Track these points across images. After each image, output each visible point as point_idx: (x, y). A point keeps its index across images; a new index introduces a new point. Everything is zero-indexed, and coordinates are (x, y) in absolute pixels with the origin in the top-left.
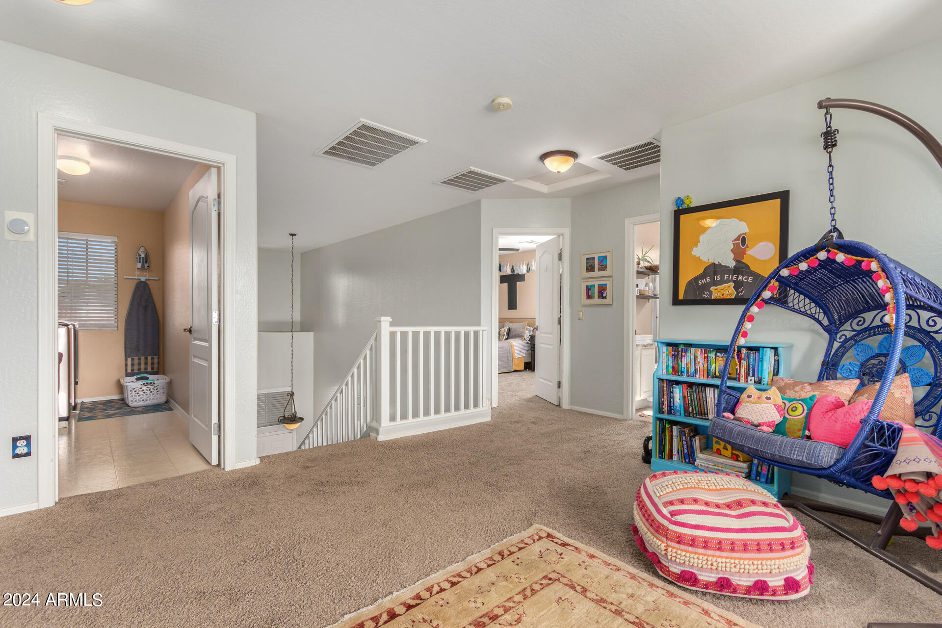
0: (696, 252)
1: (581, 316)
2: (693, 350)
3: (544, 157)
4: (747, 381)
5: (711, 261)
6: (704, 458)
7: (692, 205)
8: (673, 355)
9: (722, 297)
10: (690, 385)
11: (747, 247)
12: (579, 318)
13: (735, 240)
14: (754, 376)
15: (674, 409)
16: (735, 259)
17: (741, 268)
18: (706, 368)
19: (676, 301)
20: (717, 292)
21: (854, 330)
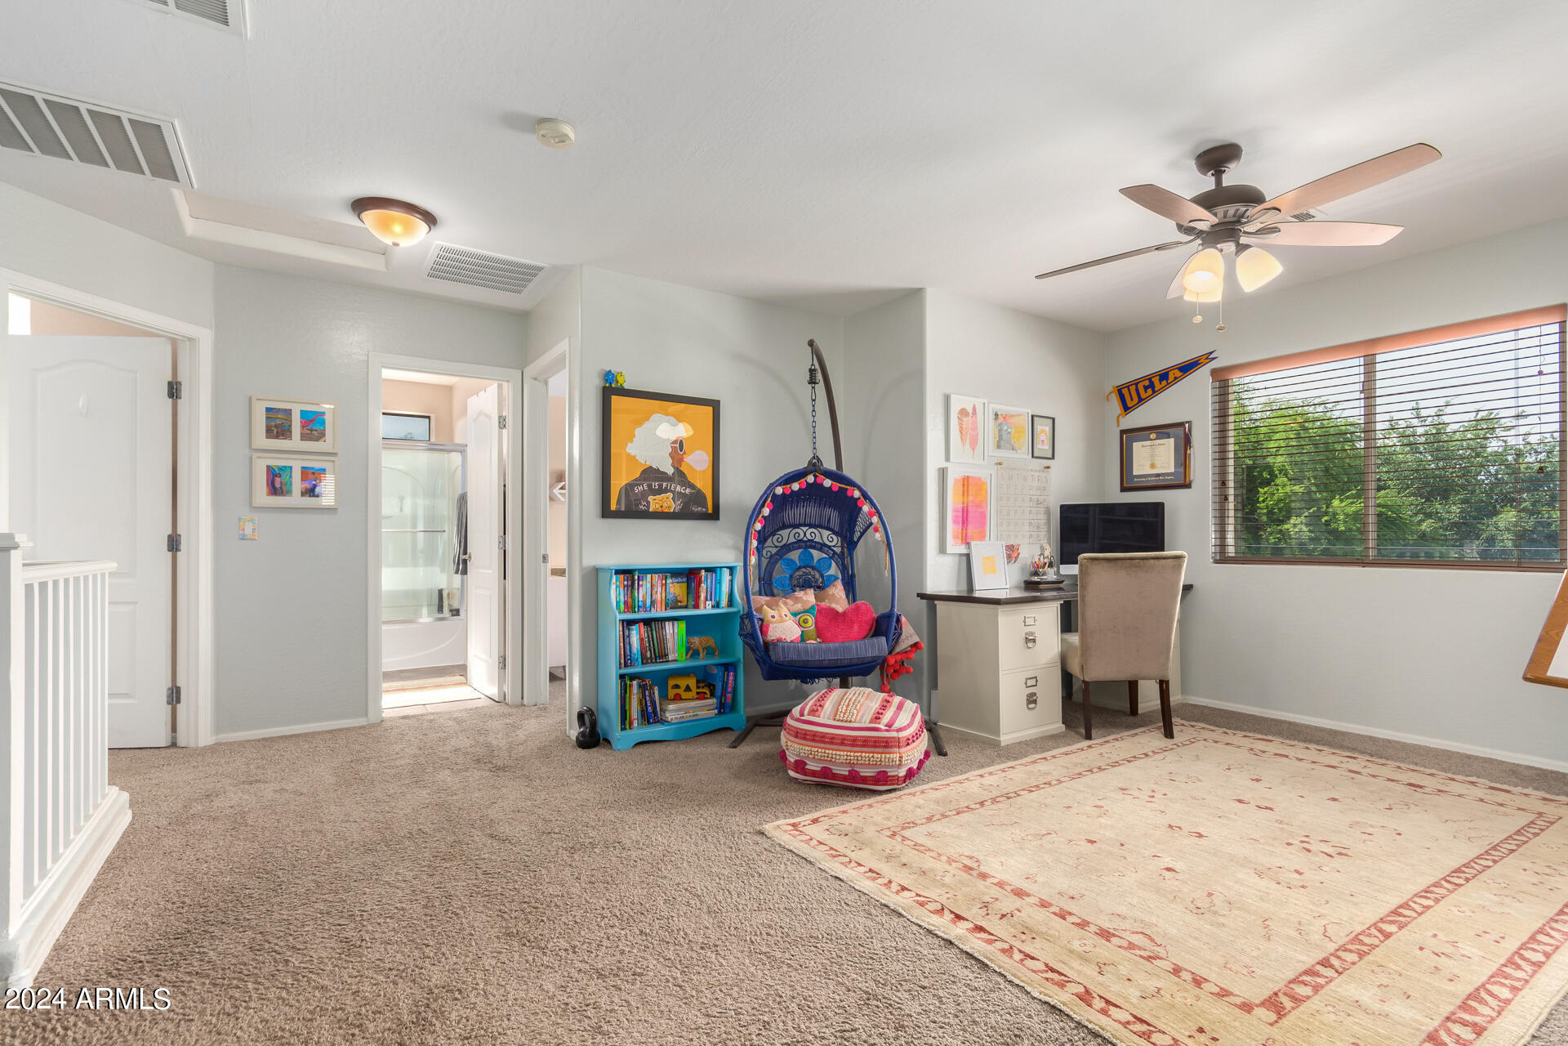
0: (631, 449)
1: (248, 531)
2: (649, 576)
3: (361, 205)
4: (705, 607)
5: (649, 464)
6: (674, 708)
7: (626, 386)
8: (625, 586)
9: (660, 510)
10: (647, 622)
11: (685, 453)
12: (244, 535)
13: (673, 443)
14: (711, 600)
15: (630, 659)
16: (673, 465)
17: (680, 476)
18: (664, 598)
19: (606, 513)
20: (655, 503)
21: (776, 547)
